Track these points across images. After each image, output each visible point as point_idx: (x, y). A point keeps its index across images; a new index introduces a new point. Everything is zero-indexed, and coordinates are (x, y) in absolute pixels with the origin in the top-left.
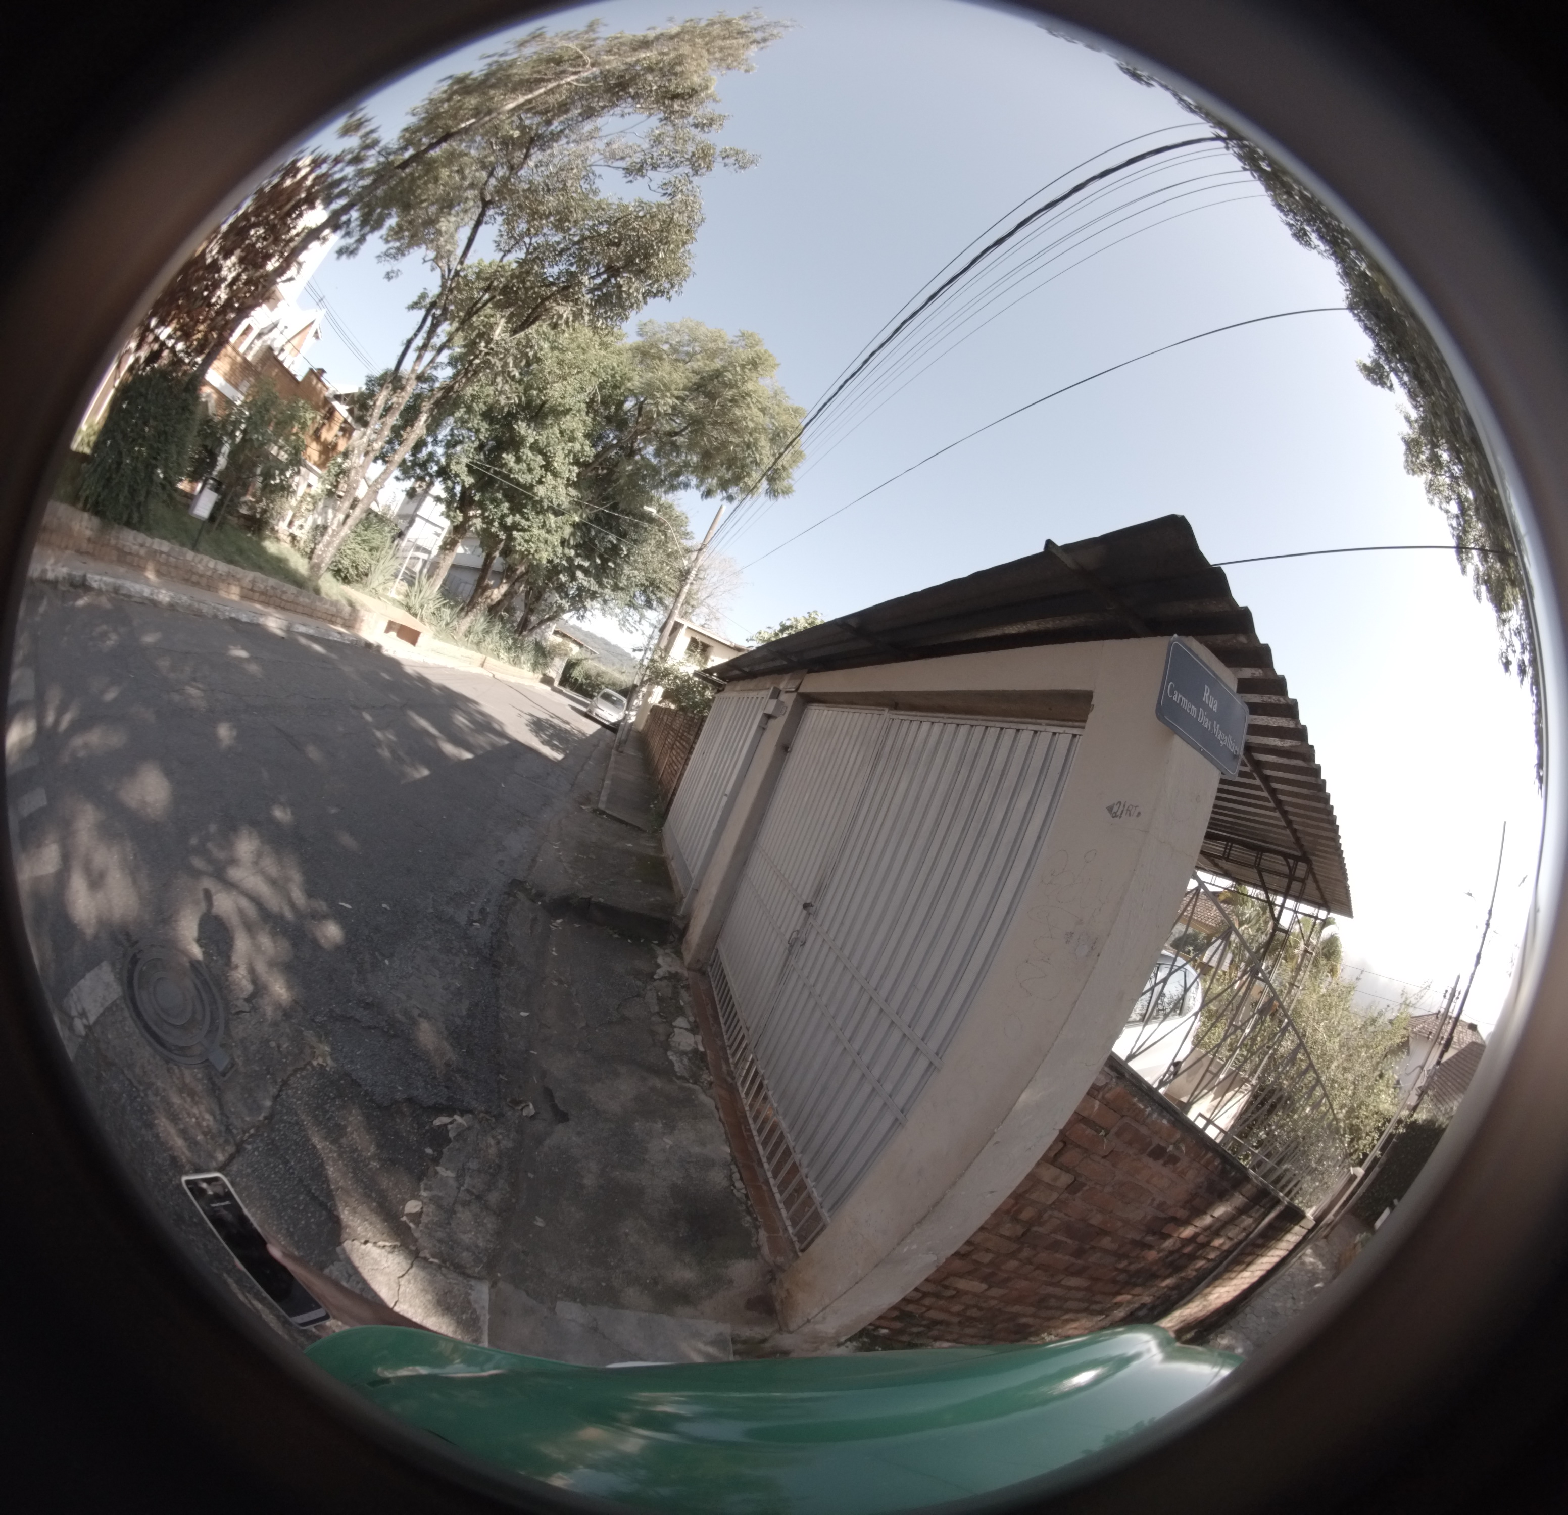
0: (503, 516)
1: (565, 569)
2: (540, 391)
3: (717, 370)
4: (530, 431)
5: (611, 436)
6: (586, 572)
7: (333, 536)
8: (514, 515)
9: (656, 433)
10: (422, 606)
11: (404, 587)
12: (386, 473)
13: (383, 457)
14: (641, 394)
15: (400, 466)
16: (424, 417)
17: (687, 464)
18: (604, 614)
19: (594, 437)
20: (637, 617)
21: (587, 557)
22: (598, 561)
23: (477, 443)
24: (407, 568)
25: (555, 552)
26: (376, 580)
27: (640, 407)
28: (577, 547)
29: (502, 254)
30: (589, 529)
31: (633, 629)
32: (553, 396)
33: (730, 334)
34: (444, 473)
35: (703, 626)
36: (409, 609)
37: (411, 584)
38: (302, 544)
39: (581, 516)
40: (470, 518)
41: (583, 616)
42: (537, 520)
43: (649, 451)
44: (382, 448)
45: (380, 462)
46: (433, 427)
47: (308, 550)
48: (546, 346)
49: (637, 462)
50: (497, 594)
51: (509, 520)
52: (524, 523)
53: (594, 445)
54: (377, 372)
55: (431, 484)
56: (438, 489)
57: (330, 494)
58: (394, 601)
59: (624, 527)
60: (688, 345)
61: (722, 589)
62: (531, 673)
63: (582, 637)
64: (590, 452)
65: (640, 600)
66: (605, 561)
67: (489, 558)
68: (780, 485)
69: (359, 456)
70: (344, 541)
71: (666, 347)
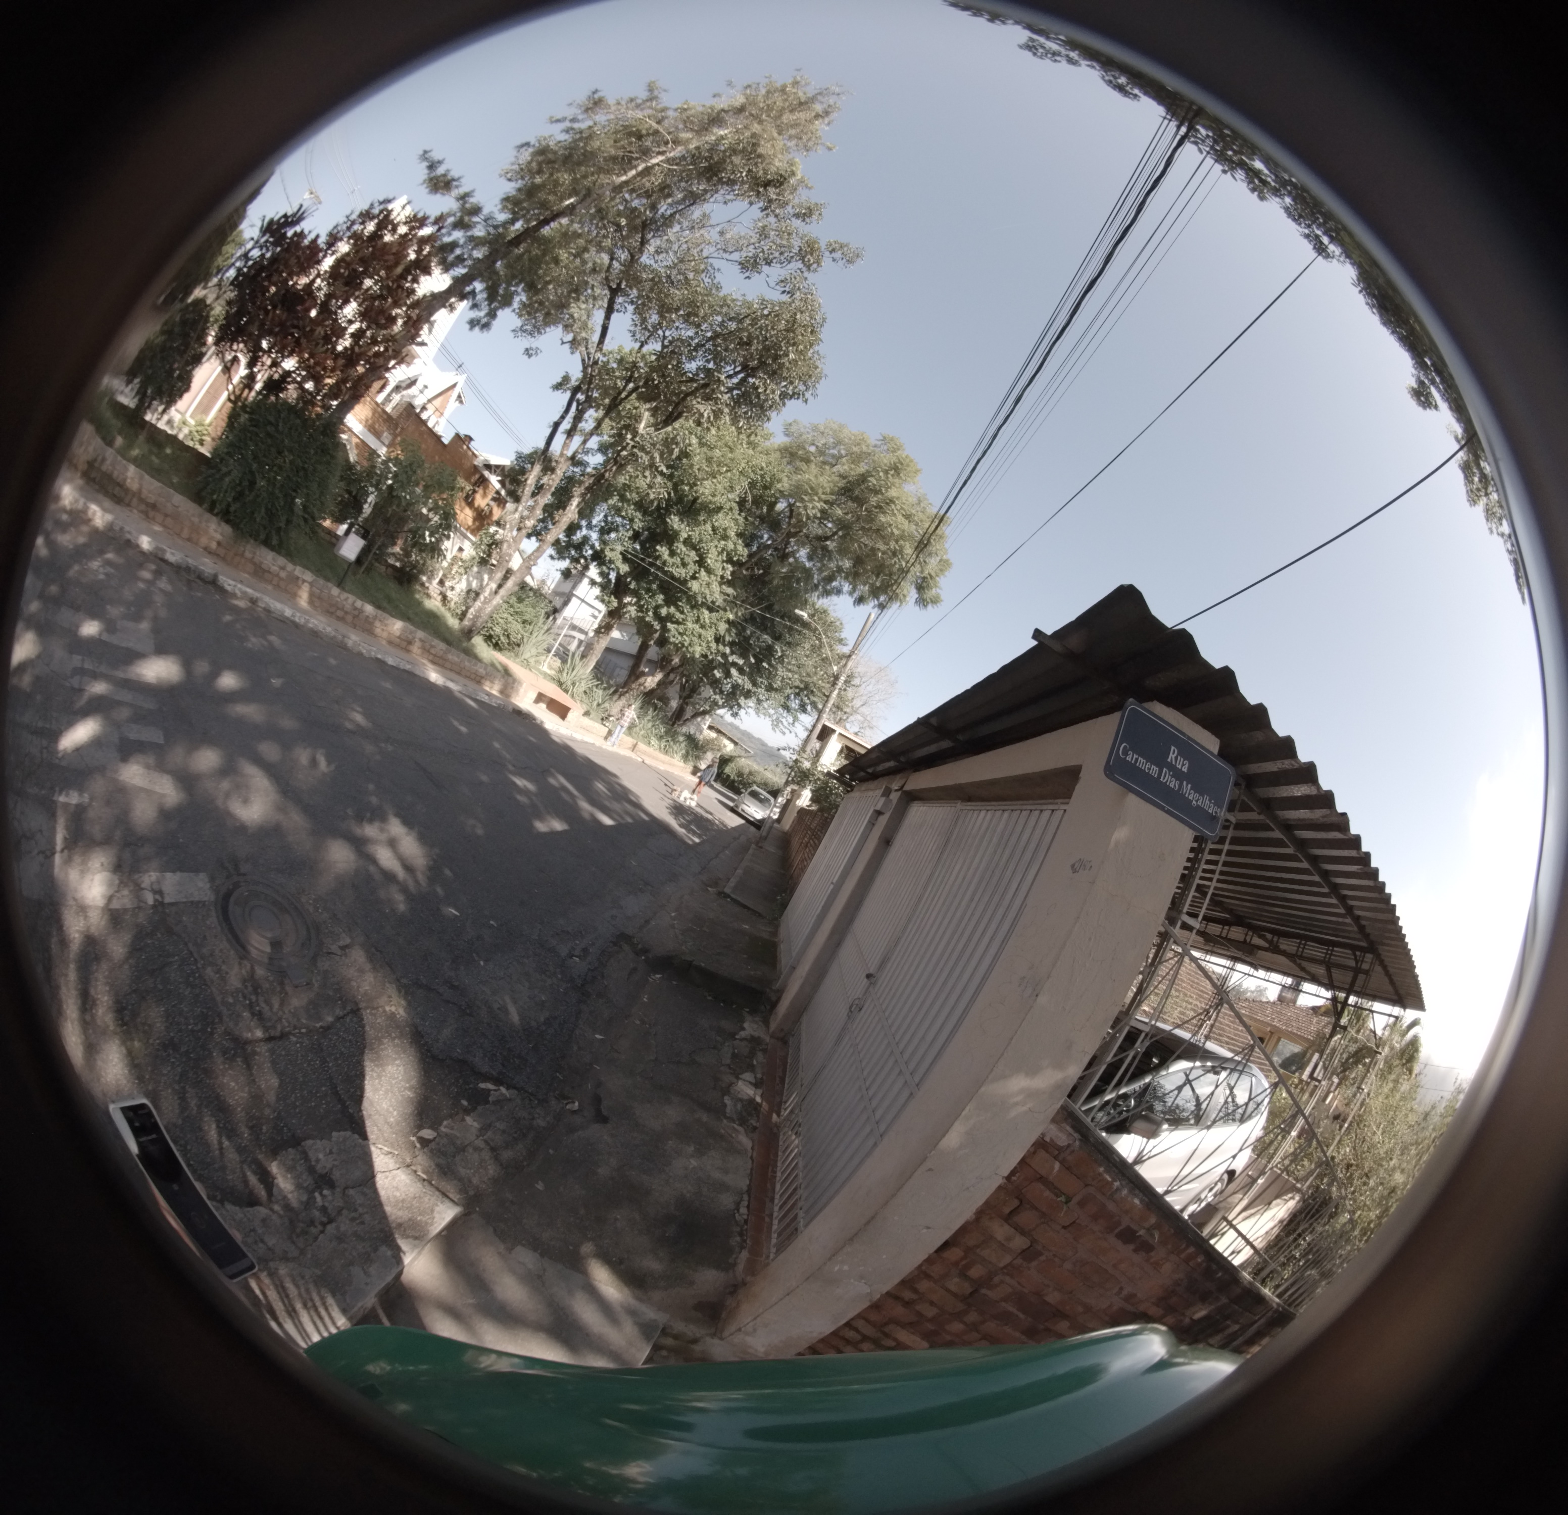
0: (657, 607)
1: (720, 665)
2: (691, 488)
3: (862, 475)
4: (682, 526)
5: (766, 536)
6: (741, 671)
7: (485, 603)
8: (669, 607)
9: (807, 536)
10: (574, 684)
11: (558, 663)
12: (538, 552)
13: (535, 533)
14: (790, 496)
15: (553, 545)
16: (575, 502)
17: (840, 570)
18: (757, 713)
19: (748, 538)
20: (791, 719)
21: (743, 655)
22: (753, 660)
23: (631, 533)
24: (560, 644)
25: (709, 648)
26: (529, 651)
27: (790, 506)
28: (732, 644)
29: (638, 344)
30: (744, 629)
31: (787, 731)
32: (703, 494)
33: (873, 438)
34: (598, 557)
35: (856, 734)
36: (561, 684)
37: (564, 661)
38: (452, 605)
39: (736, 613)
40: (625, 605)
41: (737, 714)
42: (691, 615)
43: (803, 554)
44: (535, 526)
45: (534, 539)
46: (586, 512)
47: (460, 612)
48: (694, 441)
49: (790, 564)
50: (651, 682)
51: (664, 611)
52: (678, 616)
53: (747, 545)
54: (527, 450)
55: (586, 568)
56: (593, 572)
57: (483, 562)
58: (545, 675)
59: (779, 629)
60: (834, 448)
61: (877, 698)
62: (682, 764)
63: (739, 735)
64: (743, 551)
65: (794, 704)
66: (759, 661)
67: (644, 647)
68: (931, 593)
69: (511, 531)
70: (497, 609)
71: (812, 449)
